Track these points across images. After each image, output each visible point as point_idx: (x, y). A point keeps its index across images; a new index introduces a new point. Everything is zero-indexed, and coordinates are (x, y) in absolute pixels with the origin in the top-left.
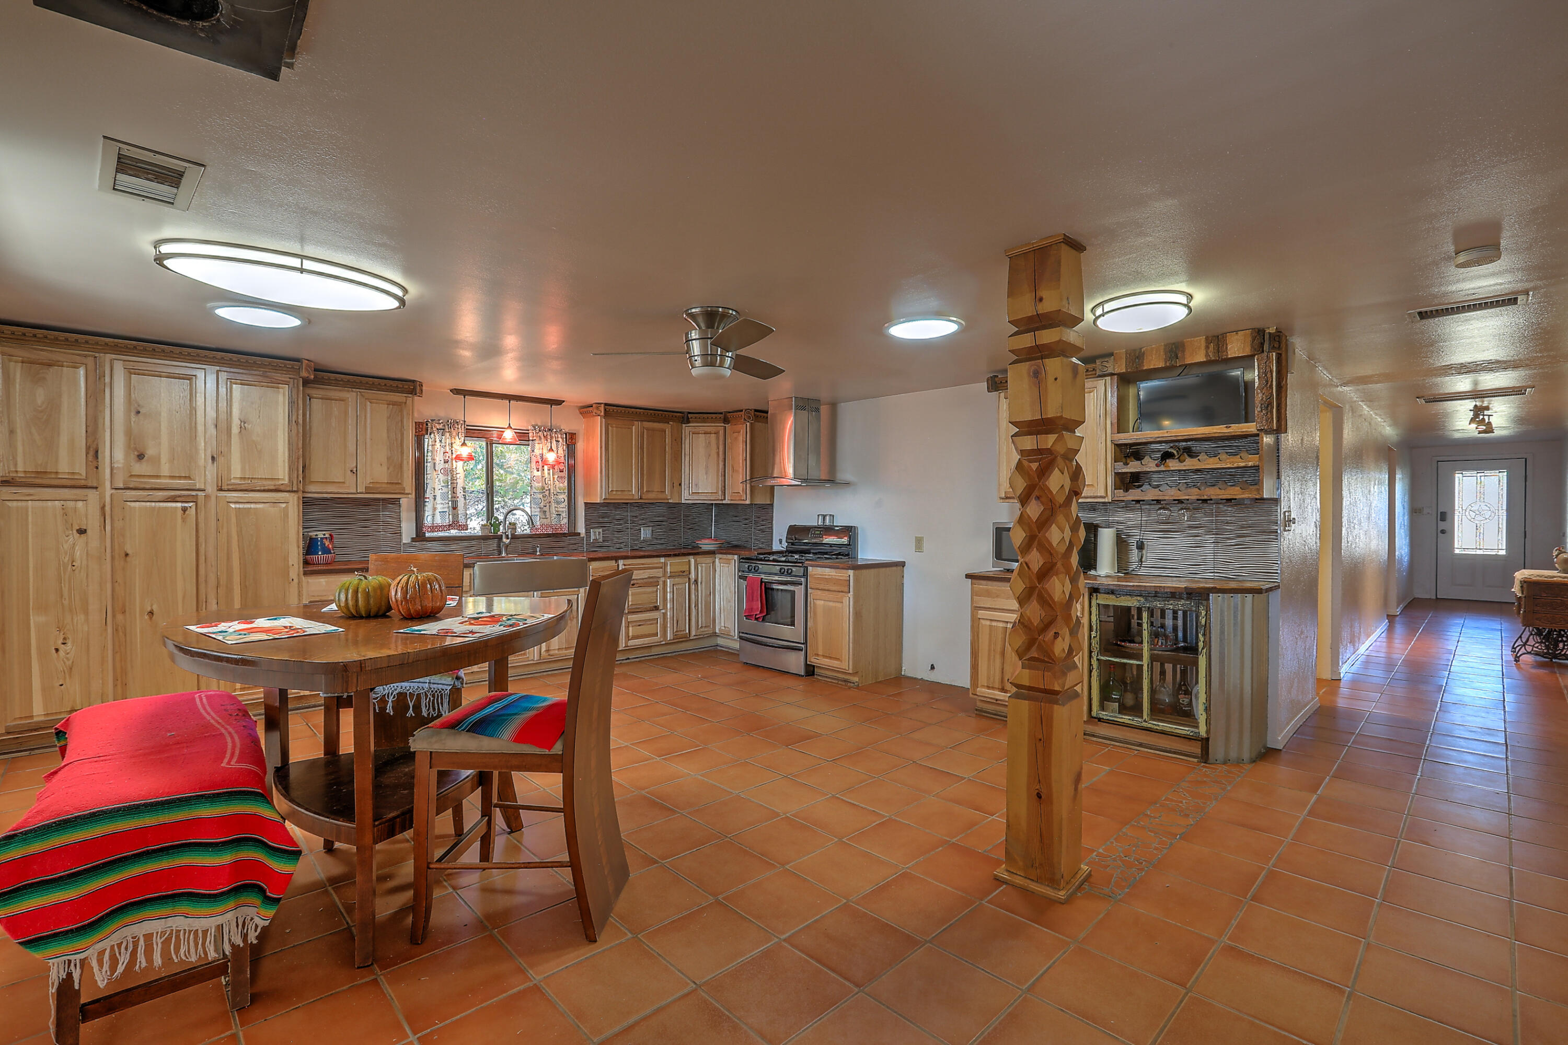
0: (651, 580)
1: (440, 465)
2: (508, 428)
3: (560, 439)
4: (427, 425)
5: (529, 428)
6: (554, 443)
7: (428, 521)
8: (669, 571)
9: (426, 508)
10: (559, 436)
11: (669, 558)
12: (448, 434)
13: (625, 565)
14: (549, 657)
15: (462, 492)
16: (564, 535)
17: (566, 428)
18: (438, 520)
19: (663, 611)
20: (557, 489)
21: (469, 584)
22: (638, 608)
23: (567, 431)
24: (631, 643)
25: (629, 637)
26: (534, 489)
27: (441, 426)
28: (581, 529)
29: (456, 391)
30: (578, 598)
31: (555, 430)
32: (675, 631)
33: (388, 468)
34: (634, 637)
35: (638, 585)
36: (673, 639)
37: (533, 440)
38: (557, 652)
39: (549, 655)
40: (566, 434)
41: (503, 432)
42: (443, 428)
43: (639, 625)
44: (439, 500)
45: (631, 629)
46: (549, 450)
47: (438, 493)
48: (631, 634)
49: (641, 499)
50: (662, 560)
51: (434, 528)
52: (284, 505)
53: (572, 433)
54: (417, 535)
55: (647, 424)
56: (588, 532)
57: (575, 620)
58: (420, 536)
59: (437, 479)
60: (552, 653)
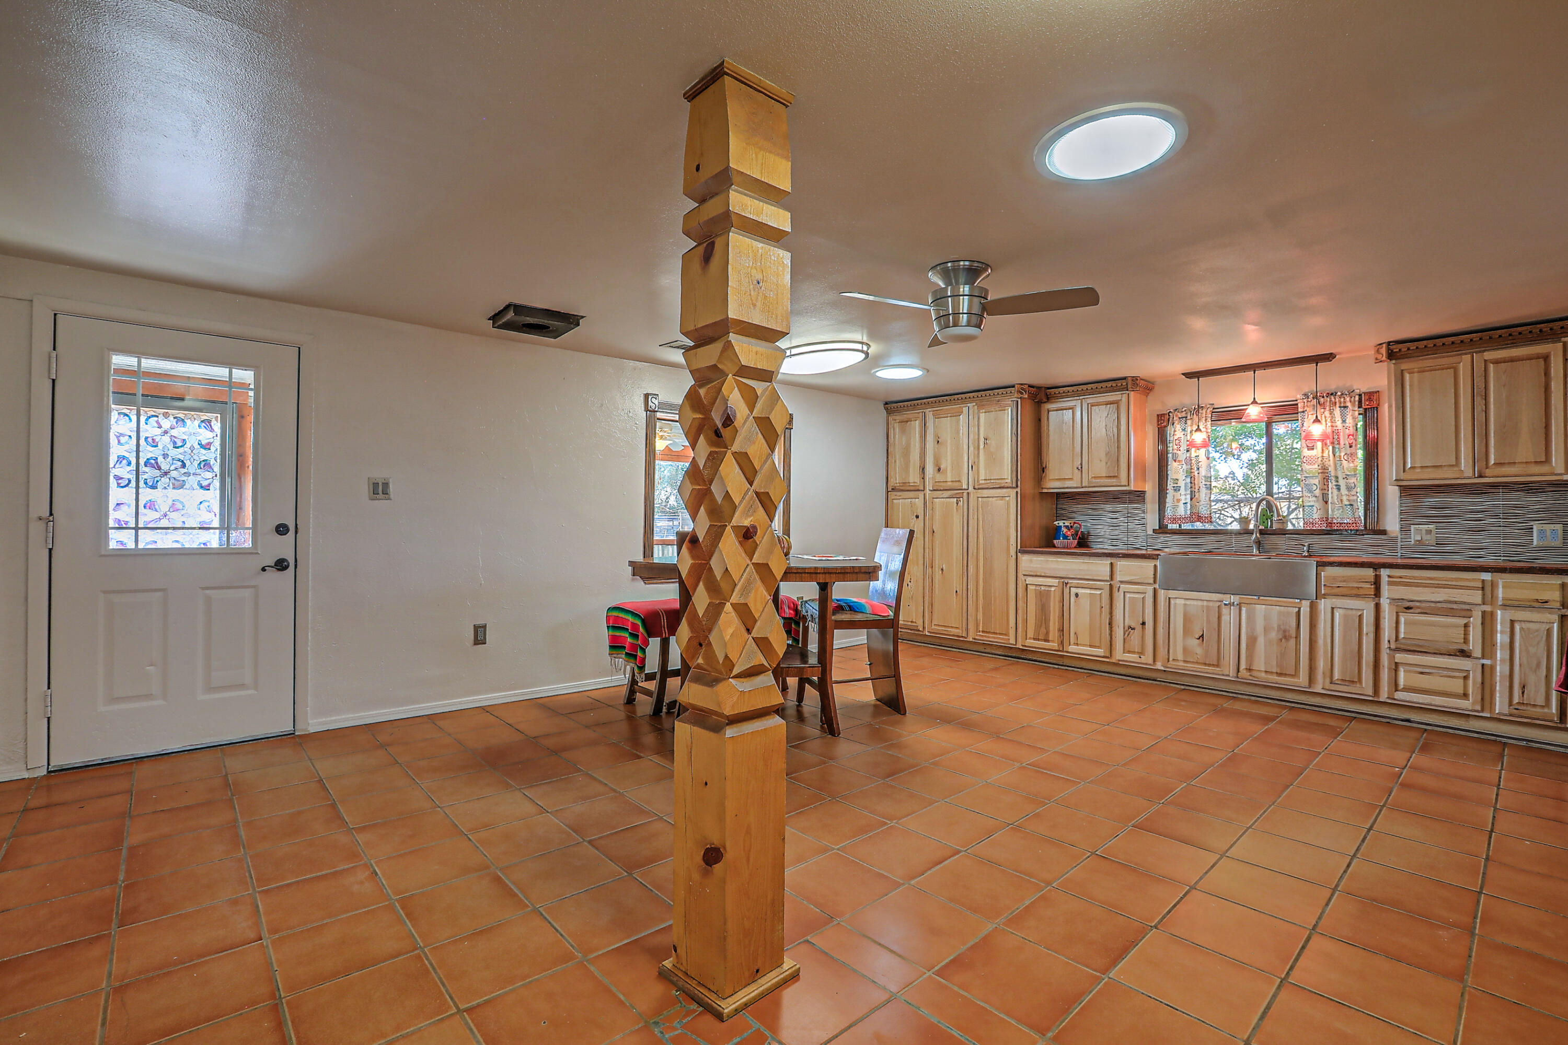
0: (1455, 606)
1: (1182, 455)
2: (1252, 403)
3: (1349, 404)
4: (1169, 416)
5: (1298, 396)
6: (1337, 412)
7: (1169, 512)
8: (1500, 595)
9: (1167, 500)
10: (1348, 399)
11: (1504, 575)
12: (1189, 422)
13: (1389, 576)
14: (1251, 678)
15: (1203, 481)
16: (1357, 532)
17: (1362, 386)
18: (1181, 511)
19: (1487, 662)
20: (1346, 471)
21: (1152, 576)
22: (1421, 646)
23: (1364, 389)
24: (1399, 695)
25: (1396, 685)
26: (1305, 473)
27: (1184, 414)
28: (1392, 523)
29: (1189, 375)
30: (1299, 612)
31: (1339, 393)
32: (1516, 700)
33: (1107, 463)
34: (1407, 689)
35: (1419, 611)
36: (1511, 715)
37: (1303, 412)
38: (1263, 675)
39: (1251, 675)
40: (1360, 395)
41: (1246, 409)
42: (1185, 415)
43: (1422, 673)
44: (1182, 491)
45: (1401, 674)
46: (1314, 422)
47: (1181, 484)
48: (1402, 682)
49: (1480, 476)
50: (1487, 576)
51: (1174, 520)
52: (1007, 499)
53: (1370, 393)
54: (1160, 528)
55: (1489, 355)
56: (1405, 530)
57: (1292, 642)
58: (1162, 529)
59: (1181, 470)
60: (1254, 673)
